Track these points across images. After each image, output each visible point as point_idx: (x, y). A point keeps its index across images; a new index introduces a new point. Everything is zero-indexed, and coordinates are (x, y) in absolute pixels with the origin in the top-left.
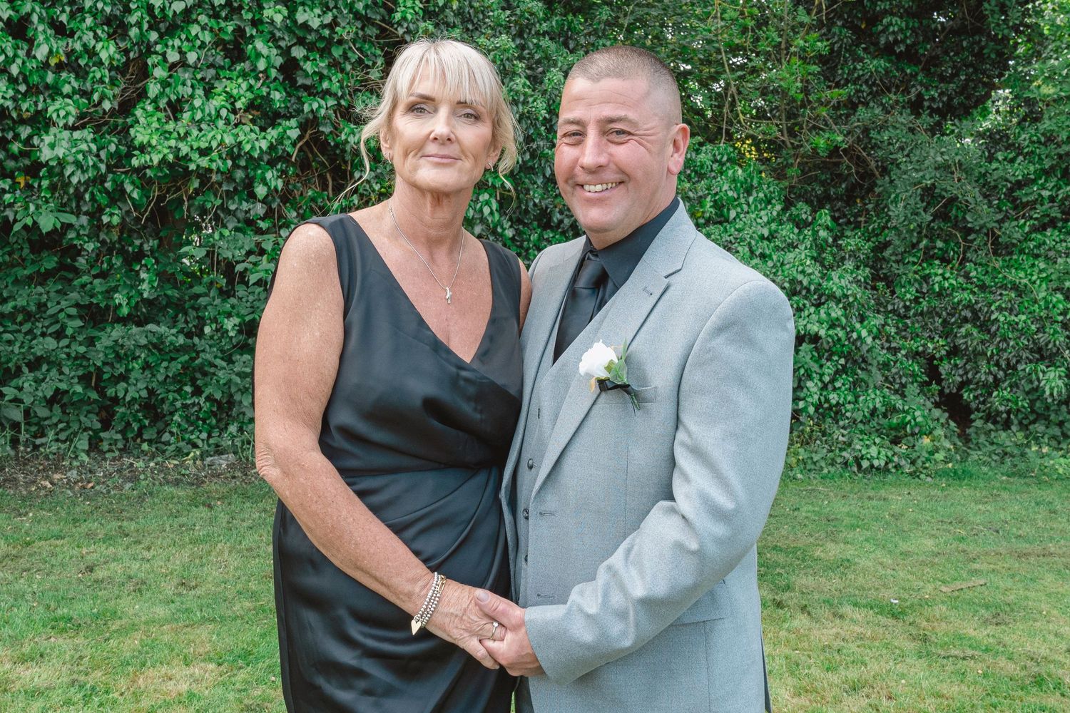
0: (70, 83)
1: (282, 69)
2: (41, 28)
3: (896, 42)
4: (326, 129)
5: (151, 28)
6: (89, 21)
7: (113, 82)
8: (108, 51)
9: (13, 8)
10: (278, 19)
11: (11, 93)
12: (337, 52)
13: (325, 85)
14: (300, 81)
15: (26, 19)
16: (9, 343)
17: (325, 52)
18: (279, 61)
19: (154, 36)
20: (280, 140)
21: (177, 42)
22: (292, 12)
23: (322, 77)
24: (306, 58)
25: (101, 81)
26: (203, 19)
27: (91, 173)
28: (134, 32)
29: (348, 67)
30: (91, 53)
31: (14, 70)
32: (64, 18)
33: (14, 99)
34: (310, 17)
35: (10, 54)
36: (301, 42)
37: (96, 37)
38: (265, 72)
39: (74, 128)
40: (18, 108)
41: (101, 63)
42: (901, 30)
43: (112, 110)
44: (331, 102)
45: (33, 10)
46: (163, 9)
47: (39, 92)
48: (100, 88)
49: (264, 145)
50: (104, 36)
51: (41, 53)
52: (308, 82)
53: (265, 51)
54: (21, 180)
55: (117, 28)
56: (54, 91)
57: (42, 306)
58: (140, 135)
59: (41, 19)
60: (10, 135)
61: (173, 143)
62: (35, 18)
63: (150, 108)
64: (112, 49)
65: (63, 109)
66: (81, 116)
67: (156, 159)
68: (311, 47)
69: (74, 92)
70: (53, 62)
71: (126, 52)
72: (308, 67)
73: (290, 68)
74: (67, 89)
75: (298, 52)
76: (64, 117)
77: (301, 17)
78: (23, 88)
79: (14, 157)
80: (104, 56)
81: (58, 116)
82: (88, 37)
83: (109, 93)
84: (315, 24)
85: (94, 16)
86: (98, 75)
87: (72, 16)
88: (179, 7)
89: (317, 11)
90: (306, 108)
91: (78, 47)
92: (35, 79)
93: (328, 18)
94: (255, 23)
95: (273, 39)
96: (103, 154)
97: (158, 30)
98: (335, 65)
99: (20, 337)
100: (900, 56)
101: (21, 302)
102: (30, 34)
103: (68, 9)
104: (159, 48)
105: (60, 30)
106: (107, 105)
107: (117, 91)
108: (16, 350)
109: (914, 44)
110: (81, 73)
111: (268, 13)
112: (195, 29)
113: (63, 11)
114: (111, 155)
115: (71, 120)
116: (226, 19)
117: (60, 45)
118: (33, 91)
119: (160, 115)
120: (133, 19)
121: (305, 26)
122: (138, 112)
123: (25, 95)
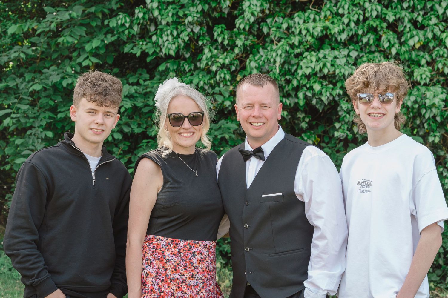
0: (425, 58)
2: (408, 26)
6: (434, 20)
25: (442, 56)
31: (394, 51)
32: (420, 19)
35: (392, 42)
45: (406, 15)
48: (442, 60)
50: (442, 28)
59: (408, 20)
62: (406, 20)
65: (424, 74)
70: (417, 46)
74: (423, 62)
76: (425, 79)
81: (421, 78)
82: (436, 30)
85: (437, 17)
86: (441, 53)
87: (424, 17)
92: (405, 56)
102: (400, 29)
103: (422, 13)
113: (419, 14)
115: (428, 80)
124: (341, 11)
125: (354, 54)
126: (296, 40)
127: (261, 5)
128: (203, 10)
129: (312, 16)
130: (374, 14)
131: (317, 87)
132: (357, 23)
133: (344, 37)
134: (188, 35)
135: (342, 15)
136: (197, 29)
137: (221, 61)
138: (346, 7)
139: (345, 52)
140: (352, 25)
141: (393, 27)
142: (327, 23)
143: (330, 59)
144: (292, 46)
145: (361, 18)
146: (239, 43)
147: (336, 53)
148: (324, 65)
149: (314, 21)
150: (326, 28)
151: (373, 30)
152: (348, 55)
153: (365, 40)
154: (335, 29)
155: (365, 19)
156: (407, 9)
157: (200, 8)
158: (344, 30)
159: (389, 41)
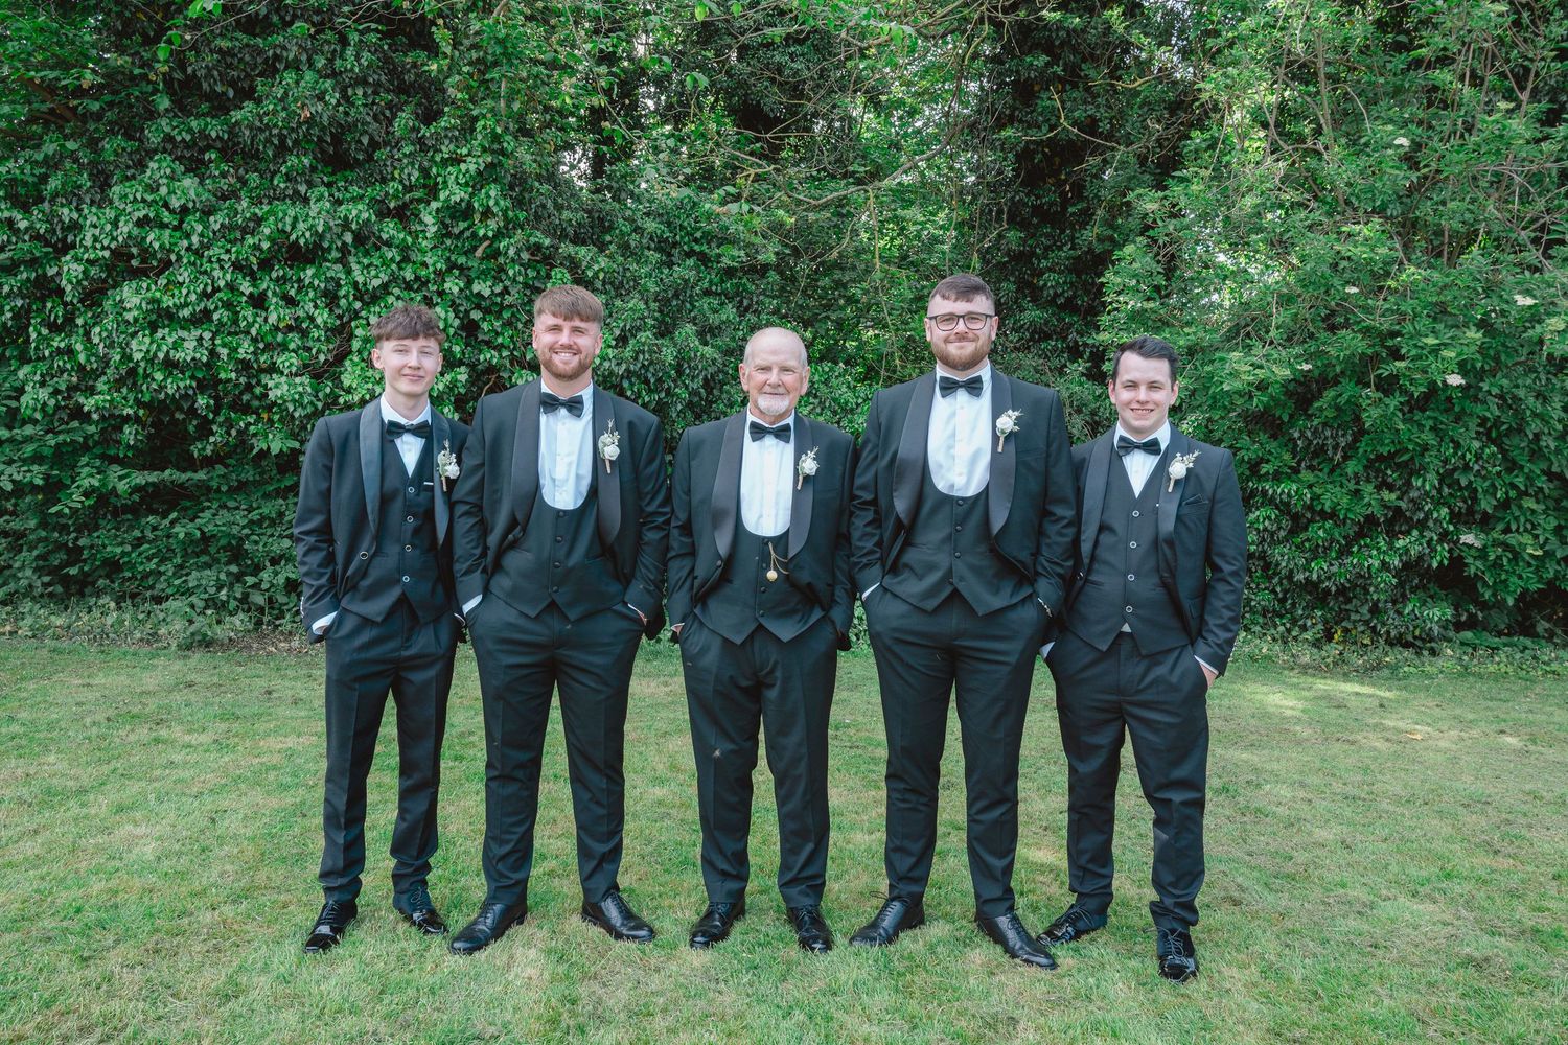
0: (295, 340)
1: (462, 327)
2: (274, 300)
3: (1056, 295)
4: (505, 375)
5: (356, 299)
6: (311, 294)
7: (328, 340)
8: (322, 317)
9: (254, 286)
10: (455, 290)
11: (252, 349)
12: (506, 315)
13: (500, 340)
14: (480, 337)
15: (263, 296)
16: (256, 543)
17: (499, 315)
18: (457, 322)
19: (358, 305)
20: (454, 383)
21: (377, 309)
22: (469, 283)
23: (497, 334)
24: (484, 319)
25: (318, 339)
26: (397, 291)
27: (310, 409)
28: (343, 302)
29: (520, 326)
30: (312, 319)
31: (254, 332)
32: (292, 292)
33: (254, 353)
34: (482, 287)
35: (250, 320)
36: (478, 307)
37: (316, 307)
38: (444, 330)
39: (296, 375)
40: (257, 361)
41: (317, 327)
42: (1058, 283)
43: (326, 361)
44: (505, 353)
45: (269, 287)
46: (365, 285)
47: (274, 349)
48: (317, 345)
49: (441, 386)
50: (322, 305)
51: (273, 318)
52: (486, 338)
53: (443, 315)
54: (265, 415)
55: (331, 298)
56: (283, 347)
57: (281, 515)
58: (347, 380)
59: (274, 293)
60: (254, 382)
61: (370, 385)
62: (270, 293)
63: (356, 359)
64: (326, 315)
65: (288, 361)
66: (306, 366)
67: (357, 398)
68: (487, 311)
69: (299, 348)
70: (282, 325)
71: (340, 317)
72: (485, 326)
73: (470, 328)
74: (292, 346)
75: (476, 315)
76: (289, 367)
77: (476, 288)
78: (261, 345)
79: (257, 398)
80: (319, 321)
81: (285, 366)
82: (309, 307)
83: (325, 348)
84: (487, 292)
85: (315, 290)
86: (316, 335)
87: (299, 290)
88: (376, 283)
89: (489, 283)
90: (482, 358)
91: (301, 314)
92: (269, 338)
93: (498, 289)
94: (441, 293)
95: (453, 305)
96: (321, 395)
97: (361, 300)
98: (509, 324)
99: (264, 538)
100: (1062, 308)
101: (265, 511)
102: (266, 305)
104: (363, 313)
105: (291, 302)
106: (322, 358)
107: (331, 346)
108: (261, 548)
109: (1074, 296)
110: (304, 334)
111: (447, 286)
112: (391, 299)
114: (327, 395)
115: (294, 369)
116: (416, 291)
117: (287, 314)
118: (269, 347)
119: (363, 364)
120: (342, 292)
121: (479, 294)
122: (347, 363)
123: (263, 351)
124: (180, 279)
125: (207, 335)
126: (129, 316)
127: (84, 272)
128: (28, 279)
129: (145, 285)
130: (222, 284)
131: (159, 376)
132: (205, 295)
133: (186, 313)
134: (11, 310)
135: (181, 284)
136: (19, 303)
137: (55, 344)
138: (186, 274)
139: (196, 333)
140: (193, 297)
141: (259, 302)
142: (158, 294)
143: (170, 340)
144: (127, 322)
145: (209, 289)
146: (80, 321)
147: (184, 334)
148: (159, 348)
149: (148, 289)
150: (153, 301)
151: (228, 305)
152: (200, 339)
153: (216, 316)
154: (168, 302)
155: (216, 290)
156: (278, 279)
157: (25, 275)
158: (186, 305)
159: (245, 318)
